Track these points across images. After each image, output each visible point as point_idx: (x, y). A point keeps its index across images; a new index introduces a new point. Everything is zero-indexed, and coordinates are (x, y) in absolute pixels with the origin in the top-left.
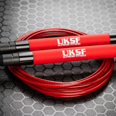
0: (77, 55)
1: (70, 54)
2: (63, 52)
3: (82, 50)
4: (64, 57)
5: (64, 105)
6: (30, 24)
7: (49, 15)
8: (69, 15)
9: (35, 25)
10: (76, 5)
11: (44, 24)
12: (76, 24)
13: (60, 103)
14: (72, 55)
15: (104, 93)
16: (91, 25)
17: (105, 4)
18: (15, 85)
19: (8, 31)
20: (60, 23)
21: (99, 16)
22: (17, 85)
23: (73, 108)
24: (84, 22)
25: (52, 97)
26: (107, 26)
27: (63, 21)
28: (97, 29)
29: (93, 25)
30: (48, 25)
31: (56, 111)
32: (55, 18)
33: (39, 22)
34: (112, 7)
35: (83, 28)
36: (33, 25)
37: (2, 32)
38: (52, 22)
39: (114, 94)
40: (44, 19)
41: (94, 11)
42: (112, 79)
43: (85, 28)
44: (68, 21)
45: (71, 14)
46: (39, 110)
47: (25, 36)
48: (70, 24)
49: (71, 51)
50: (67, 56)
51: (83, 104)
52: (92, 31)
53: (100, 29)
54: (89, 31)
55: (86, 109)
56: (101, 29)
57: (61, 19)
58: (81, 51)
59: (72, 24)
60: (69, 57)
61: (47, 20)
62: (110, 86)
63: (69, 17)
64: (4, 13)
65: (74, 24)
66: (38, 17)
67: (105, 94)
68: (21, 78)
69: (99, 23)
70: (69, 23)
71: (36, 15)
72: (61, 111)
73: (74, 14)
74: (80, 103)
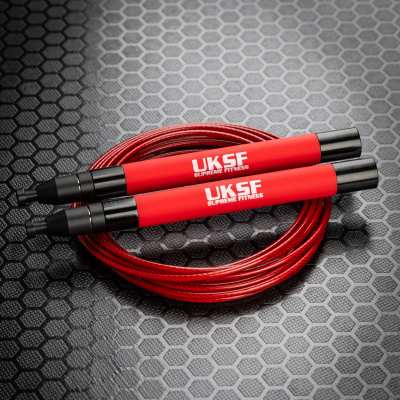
0: (241, 197)
1: (225, 196)
2: (208, 191)
3: (252, 183)
4: (210, 204)
5: (211, 319)
6: (128, 117)
7: (175, 87)
8: (224, 83)
9: (139, 118)
10: (242, 54)
11: (162, 113)
12: (243, 109)
13: (202, 316)
14: (229, 196)
15: (306, 284)
16: (279, 108)
17: (316, 44)
18: (97, 279)
19: (74, 141)
20: (201, 109)
21: (302, 81)
22: (101, 279)
23: (232, 326)
24: (263, 101)
25: (182, 302)
26: (321, 108)
27: (210, 101)
28: (295, 116)
29: (284, 108)
30: (172, 117)
31: (192, 337)
32: (189, 94)
33: (148, 110)
34: (336, 49)
35: (259, 116)
36: (134, 117)
37: (59, 143)
38: (183, 105)
39: (328, 285)
40: (163, 99)
41: (288, 68)
42: (327, 249)
43: (264, 116)
44: (221, 101)
45: (230, 79)
46: (154, 337)
47: (115, 153)
48: (228, 109)
49: (226, 187)
50: (217, 200)
51: (256, 315)
52: (281, 123)
53: (301, 116)
54: (274, 124)
55: (263, 325)
56: (306, 115)
57: (203, 97)
58: (249, 185)
59: (231, 109)
60: (222, 201)
61: (169, 102)
62: (321, 266)
63: (224, 90)
64: (61, 92)
65: (238, 109)
66: (148, 94)
67: (307, 286)
68: (107, 262)
69: (299, 100)
70: (225, 106)
71: (142, 91)
72: (203, 336)
73: (236, 79)
74: (248, 313)
